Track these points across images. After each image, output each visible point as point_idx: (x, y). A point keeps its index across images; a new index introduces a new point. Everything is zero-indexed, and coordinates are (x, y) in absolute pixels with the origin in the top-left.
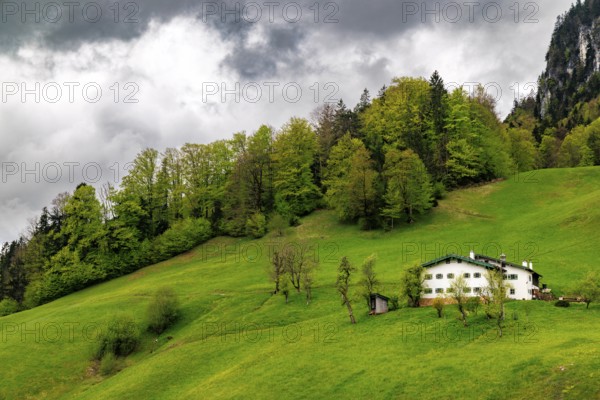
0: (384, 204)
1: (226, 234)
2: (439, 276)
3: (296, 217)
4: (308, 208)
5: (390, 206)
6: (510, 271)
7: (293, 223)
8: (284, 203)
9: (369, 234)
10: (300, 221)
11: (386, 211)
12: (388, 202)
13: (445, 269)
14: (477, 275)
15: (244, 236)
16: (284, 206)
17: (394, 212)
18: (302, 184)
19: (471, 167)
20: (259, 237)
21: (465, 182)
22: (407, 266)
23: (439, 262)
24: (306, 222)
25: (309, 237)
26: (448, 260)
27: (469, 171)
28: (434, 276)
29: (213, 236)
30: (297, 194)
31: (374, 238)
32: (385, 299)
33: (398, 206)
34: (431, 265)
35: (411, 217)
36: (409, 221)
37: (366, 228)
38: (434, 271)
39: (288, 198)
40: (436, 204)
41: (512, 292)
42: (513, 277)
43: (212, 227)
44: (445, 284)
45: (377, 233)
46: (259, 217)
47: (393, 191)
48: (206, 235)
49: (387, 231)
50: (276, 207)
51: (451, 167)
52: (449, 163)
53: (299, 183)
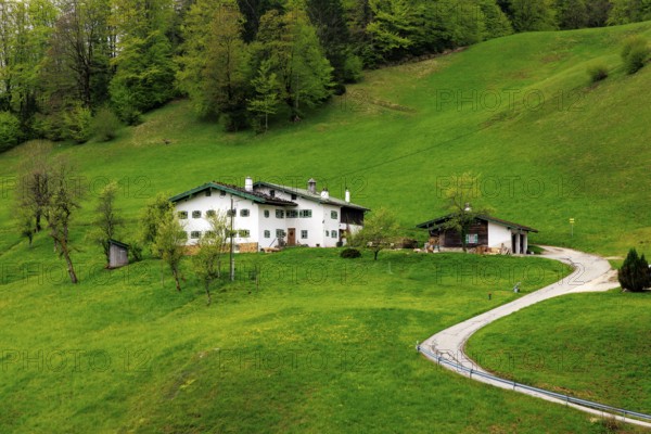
0: (255, 94)
1: (42, 136)
2: (197, 214)
3: (137, 113)
4: (158, 97)
5: (261, 96)
6: (302, 205)
7: (133, 122)
8: (123, 90)
9: (232, 137)
10: (143, 117)
11: (256, 103)
12: (258, 90)
13: (204, 204)
14: (245, 213)
15: (62, 140)
16: (122, 96)
17: (266, 104)
18: (151, 62)
19: (403, 33)
20: (81, 142)
21: (397, 56)
22: (152, 201)
23: (196, 195)
24: (151, 119)
25: (148, 142)
26: (207, 191)
27: (400, 40)
28: (190, 215)
29: (21, 141)
30: (141, 77)
31: (238, 144)
32: (124, 247)
33: (273, 96)
34: (184, 199)
35: (295, 111)
36: (293, 118)
37: (231, 129)
38: (189, 207)
39: (130, 83)
40: (341, 91)
41: (304, 234)
42: (307, 213)
43: (22, 125)
44: (203, 225)
45: (243, 136)
46: (83, 113)
47: (268, 75)
48: (12, 139)
49: (258, 133)
50: (109, 97)
51: (375, 34)
52: (372, 27)
53: (145, 61)
